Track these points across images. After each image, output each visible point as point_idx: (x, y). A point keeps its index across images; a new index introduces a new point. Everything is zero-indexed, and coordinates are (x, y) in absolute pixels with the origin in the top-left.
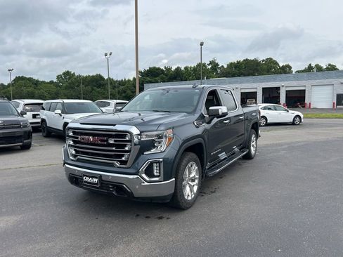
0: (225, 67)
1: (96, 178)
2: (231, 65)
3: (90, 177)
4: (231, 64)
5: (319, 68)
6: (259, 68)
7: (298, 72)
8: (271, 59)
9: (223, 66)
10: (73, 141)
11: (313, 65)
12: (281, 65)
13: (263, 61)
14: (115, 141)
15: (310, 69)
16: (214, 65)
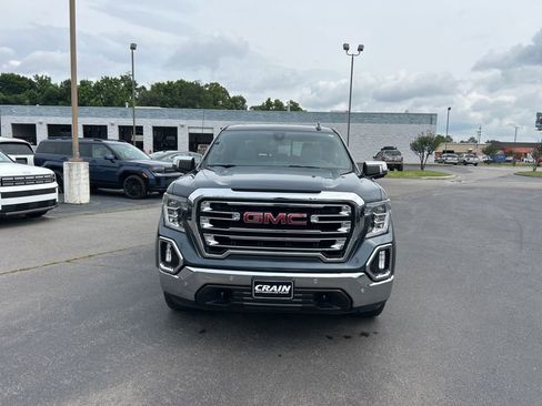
0: (149, 88)
1: (287, 284)
2: (158, 87)
3: (271, 284)
4: (158, 85)
5: (279, 105)
6: (202, 96)
7: (255, 108)
8: (217, 85)
9: (143, 88)
10: (211, 222)
11: (273, 101)
12: (231, 95)
13: (207, 86)
14: (320, 219)
15: (268, 106)
16: (129, 83)
